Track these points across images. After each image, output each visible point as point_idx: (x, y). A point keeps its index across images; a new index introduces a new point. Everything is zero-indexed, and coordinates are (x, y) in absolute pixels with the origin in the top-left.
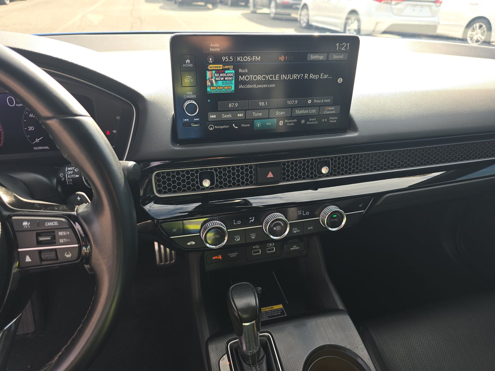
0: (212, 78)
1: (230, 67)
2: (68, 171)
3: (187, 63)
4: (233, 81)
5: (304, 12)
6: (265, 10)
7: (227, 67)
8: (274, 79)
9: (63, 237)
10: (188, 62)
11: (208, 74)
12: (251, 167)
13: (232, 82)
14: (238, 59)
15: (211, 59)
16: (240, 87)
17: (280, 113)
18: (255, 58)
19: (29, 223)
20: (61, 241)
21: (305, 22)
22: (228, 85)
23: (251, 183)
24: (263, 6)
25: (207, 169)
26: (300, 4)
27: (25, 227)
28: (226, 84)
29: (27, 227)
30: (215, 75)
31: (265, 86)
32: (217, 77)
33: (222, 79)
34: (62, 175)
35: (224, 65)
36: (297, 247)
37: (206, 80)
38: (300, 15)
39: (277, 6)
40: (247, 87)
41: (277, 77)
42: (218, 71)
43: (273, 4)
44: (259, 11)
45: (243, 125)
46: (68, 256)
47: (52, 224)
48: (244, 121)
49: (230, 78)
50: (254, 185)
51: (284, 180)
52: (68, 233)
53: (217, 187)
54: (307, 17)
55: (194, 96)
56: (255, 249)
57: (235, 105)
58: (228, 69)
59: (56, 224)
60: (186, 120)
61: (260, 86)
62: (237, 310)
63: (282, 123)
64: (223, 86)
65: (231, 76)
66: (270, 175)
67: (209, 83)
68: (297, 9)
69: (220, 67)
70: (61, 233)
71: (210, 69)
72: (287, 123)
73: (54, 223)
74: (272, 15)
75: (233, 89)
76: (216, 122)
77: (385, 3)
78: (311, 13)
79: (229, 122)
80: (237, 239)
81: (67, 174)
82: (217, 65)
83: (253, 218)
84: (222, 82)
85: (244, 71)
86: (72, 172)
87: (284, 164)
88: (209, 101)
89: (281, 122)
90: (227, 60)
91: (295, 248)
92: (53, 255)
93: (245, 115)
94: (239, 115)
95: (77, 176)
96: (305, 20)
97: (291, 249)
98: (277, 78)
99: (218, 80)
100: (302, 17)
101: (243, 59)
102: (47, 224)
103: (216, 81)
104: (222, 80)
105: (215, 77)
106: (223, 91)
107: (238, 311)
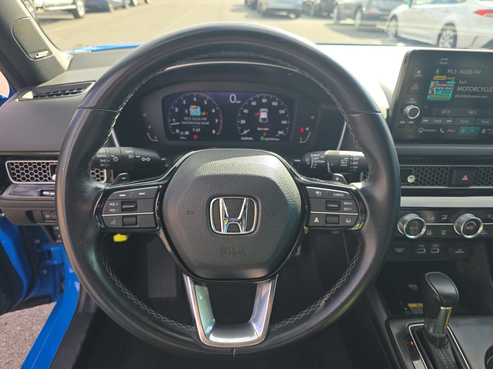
0: (434, 87)
1: (452, 78)
2: (314, 157)
3: (417, 73)
4: (452, 91)
5: (393, 23)
6: (349, 21)
7: (449, 78)
8: (487, 91)
9: (347, 206)
10: (419, 73)
11: (432, 83)
12: (447, 168)
13: (450, 92)
14: (461, 72)
15: (438, 71)
16: (456, 97)
17: (485, 122)
18: (476, 71)
19: (321, 193)
20: (345, 209)
21: (392, 34)
22: (446, 94)
23: (444, 184)
24: (348, 16)
25: (407, 167)
26: (388, 15)
27: (318, 195)
28: (444, 93)
29: (319, 195)
30: (437, 85)
31: (478, 97)
32: (439, 87)
33: (443, 88)
34: (308, 160)
35: (447, 77)
36: (462, 251)
37: (429, 89)
38: (388, 26)
39: (363, 18)
40: (462, 96)
41: (491, 89)
42: (441, 82)
43: (359, 15)
44: (342, 22)
45: (449, 130)
46: (348, 222)
47: (339, 195)
48: (451, 126)
49: (450, 88)
50: (446, 186)
51: (475, 184)
52: (351, 203)
53: (421, 184)
54: (395, 28)
55: (415, 102)
56: (421, 247)
57: (447, 112)
58: (450, 80)
59: (342, 195)
60: (402, 122)
61: (474, 97)
62: (439, 294)
63: (485, 131)
64: (442, 94)
65: (451, 87)
66: (465, 178)
67: (430, 92)
68: (386, 20)
69: (444, 78)
70: (345, 203)
71: (435, 79)
72: (489, 131)
73: (340, 195)
74: (357, 26)
75: (450, 97)
76: (426, 126)
77: (487, 16)
78: (400, 24)
79: (438, 126)
80: (428, 233)
81: (313, 159)
82: (441, 77)
83: (446, 216)
84: (442, 91)
85: (463, 82)
86: (318, 158)
87: (478, 169)
88: (426, 107)
89: (483, 130)
90: (451, 72)
91: (460, 251)
92: (335, 219)
93: (453, 122)
94: (448, 121)
95: (323, 162)
96: (393, 31)
97: (456, 252)
98: (491, 91)
99: (439, 90)
100: (390, 29)
101: (465, 72)
102: (335, 195)
103: (437, 90)
104: (442, 90)
105: (437, 87)
106: (441, 99)
107: (440, 296)
